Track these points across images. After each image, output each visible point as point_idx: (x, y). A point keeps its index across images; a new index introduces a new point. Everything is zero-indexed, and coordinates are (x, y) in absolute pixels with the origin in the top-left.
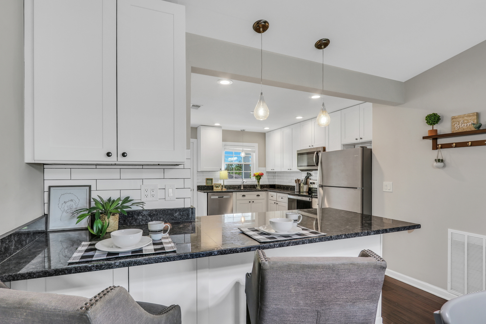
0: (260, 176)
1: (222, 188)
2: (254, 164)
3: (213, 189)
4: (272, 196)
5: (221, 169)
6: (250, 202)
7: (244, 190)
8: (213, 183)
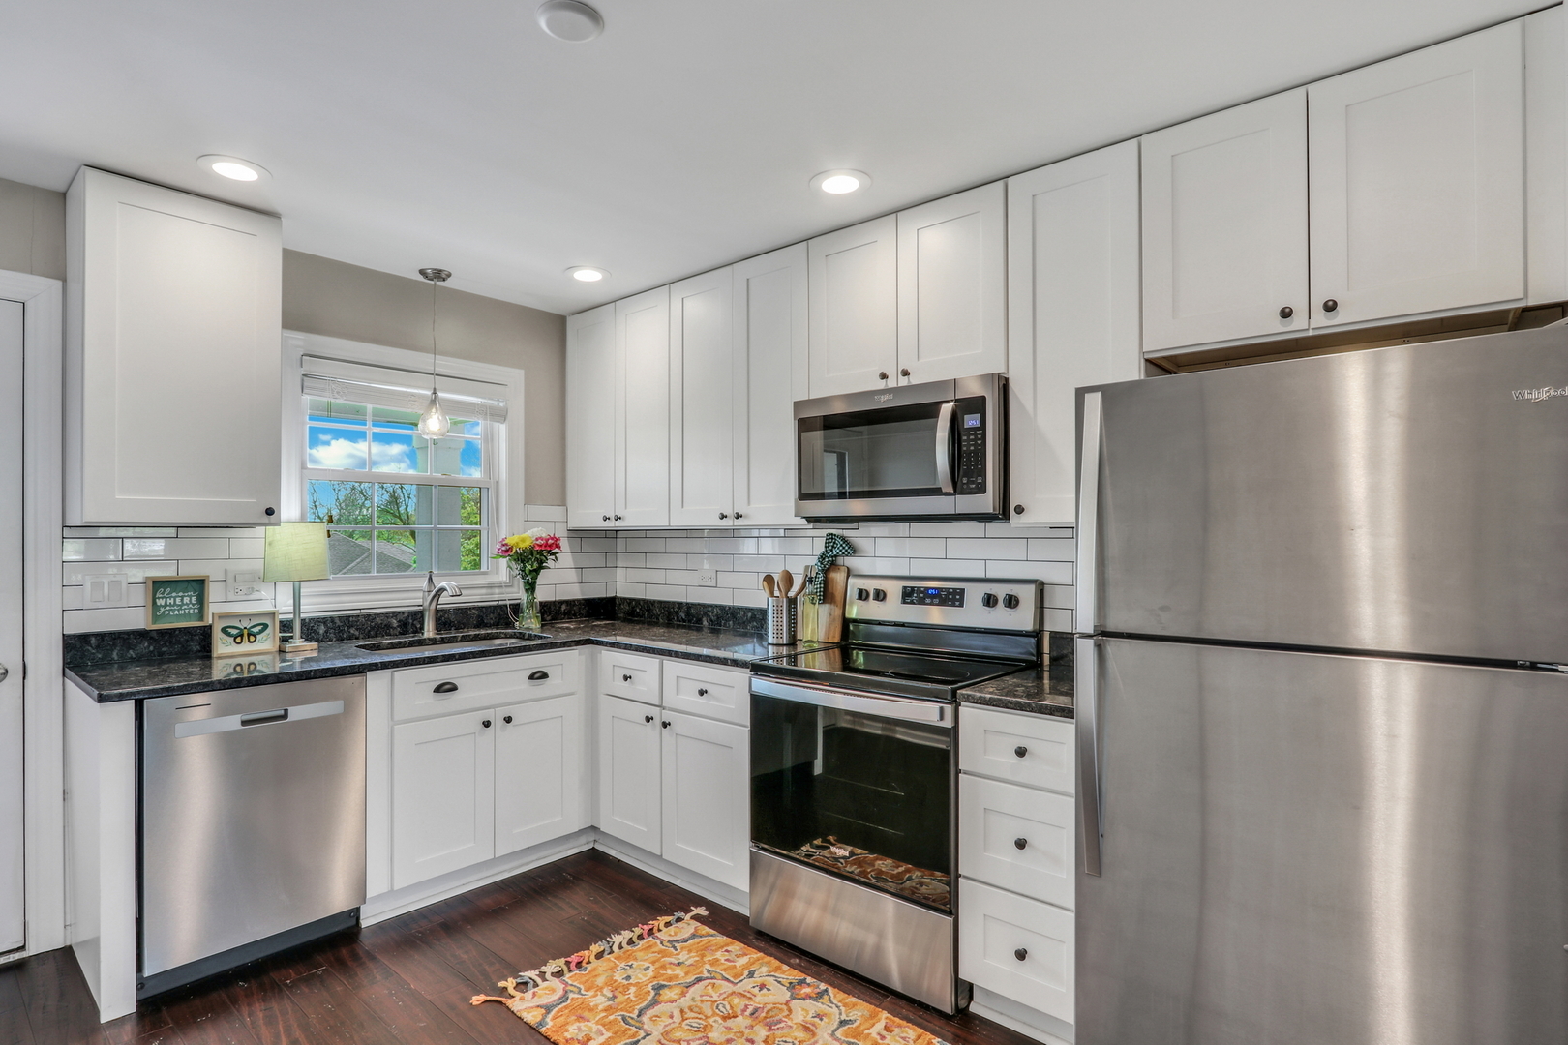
0: (540, 553)
1: (284, 640)
2: (497, 483)
3: (205, 652)
4: (626, 678)
5: (270, 512)
6: (487, 724)
7: (443, 641)
8: (214, 608)
